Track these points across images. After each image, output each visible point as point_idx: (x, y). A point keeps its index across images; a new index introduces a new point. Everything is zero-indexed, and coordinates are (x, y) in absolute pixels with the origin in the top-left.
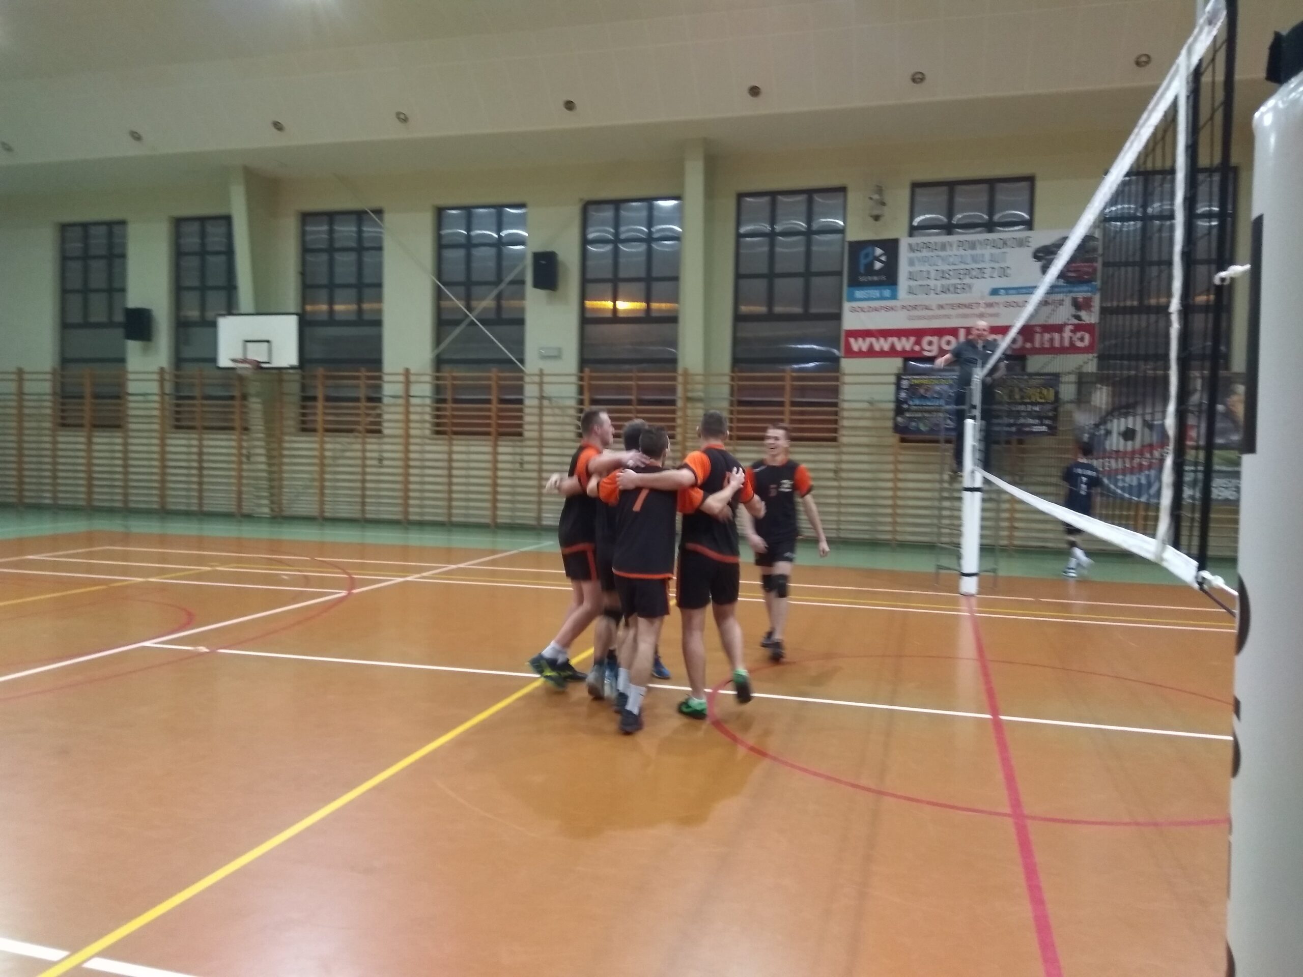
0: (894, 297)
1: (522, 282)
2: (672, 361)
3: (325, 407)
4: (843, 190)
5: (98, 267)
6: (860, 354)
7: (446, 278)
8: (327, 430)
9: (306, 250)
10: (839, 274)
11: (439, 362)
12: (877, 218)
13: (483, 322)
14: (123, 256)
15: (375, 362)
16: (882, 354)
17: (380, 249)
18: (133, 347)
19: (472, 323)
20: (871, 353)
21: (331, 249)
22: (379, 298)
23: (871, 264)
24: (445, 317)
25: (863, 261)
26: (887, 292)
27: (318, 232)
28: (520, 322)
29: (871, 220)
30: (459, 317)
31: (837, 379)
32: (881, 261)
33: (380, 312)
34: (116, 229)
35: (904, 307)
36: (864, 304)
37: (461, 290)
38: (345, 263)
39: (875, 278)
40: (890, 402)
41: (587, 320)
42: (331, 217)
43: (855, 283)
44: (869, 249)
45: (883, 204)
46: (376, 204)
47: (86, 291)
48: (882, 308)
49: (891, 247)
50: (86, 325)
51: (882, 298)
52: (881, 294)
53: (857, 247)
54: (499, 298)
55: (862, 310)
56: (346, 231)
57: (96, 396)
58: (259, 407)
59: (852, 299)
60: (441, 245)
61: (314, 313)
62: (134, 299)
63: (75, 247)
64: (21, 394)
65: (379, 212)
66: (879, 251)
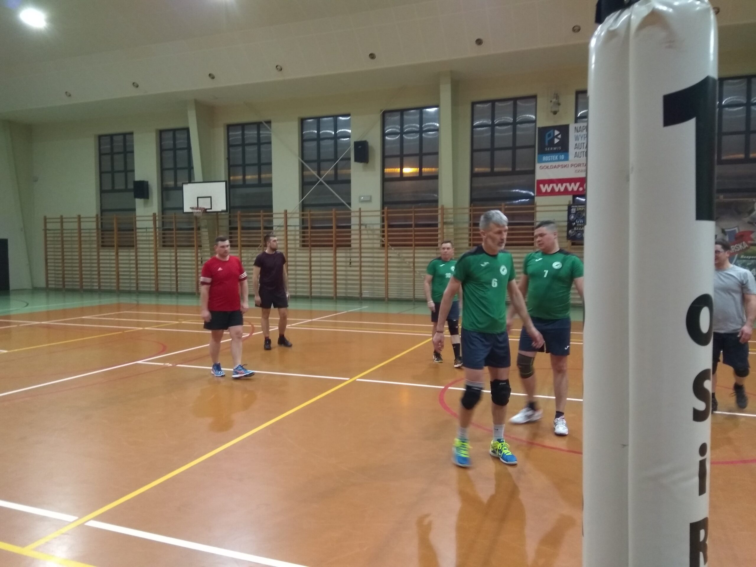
0: (566, 159)
1: (349, 159)
2: (436, 201)
3: (241, 233)
4: (534, 97)
5: (119, 160)
6: (546, 194)
7: (306, 158)
8: (243, 246)
9: (230, 146)
10: (534, 146)
11: (304, 206)
12: (555, 113)
13: (328, 183)
14: (132, 152)
15: (269, 207)
16: (560, 193)
17: (270, 143)
18: (139, 202)
19: (321, 183)
20: (553, 193)
21: (243, 145)
22: (270, 171)
23: (553, 140)
24: (306, 180)
25: (547, 139)
26: (562, 157)
27: (237, 135)
28: (349, 182)
29: (552, 114)
30: (314, 180)
31: (533, 209)
32: (558, 138)
33: (271, 179)
34: (128, 137)
35: (572, 165)
36: (549, 164)
37: (315, 165)
38: (251, 151)
39: (555, 149)
40: (565, 221)
41: (385, 179)
42: (243, 126)
43: (543, 151)
44: (551, 131)
45: (559, 104)
46: (267, 118)
47: (113, 172)
48: (559, 166)
49: (564, 129)
50: (113, 190)
51: (559, 160)
52: (558, 157)
53: (544, 131)
54: (336, 168)
55: (547, 167)
56: (251, 134)
57: (119, 230)
58: (207, 233)
59: (541, 161)
60: (303, 140)
61: (234, 181)
62: (139, 176)
63: (106, 147)
64: (80, 229)
65: (269, 122)
66: (557, 133)
